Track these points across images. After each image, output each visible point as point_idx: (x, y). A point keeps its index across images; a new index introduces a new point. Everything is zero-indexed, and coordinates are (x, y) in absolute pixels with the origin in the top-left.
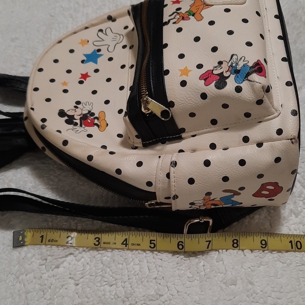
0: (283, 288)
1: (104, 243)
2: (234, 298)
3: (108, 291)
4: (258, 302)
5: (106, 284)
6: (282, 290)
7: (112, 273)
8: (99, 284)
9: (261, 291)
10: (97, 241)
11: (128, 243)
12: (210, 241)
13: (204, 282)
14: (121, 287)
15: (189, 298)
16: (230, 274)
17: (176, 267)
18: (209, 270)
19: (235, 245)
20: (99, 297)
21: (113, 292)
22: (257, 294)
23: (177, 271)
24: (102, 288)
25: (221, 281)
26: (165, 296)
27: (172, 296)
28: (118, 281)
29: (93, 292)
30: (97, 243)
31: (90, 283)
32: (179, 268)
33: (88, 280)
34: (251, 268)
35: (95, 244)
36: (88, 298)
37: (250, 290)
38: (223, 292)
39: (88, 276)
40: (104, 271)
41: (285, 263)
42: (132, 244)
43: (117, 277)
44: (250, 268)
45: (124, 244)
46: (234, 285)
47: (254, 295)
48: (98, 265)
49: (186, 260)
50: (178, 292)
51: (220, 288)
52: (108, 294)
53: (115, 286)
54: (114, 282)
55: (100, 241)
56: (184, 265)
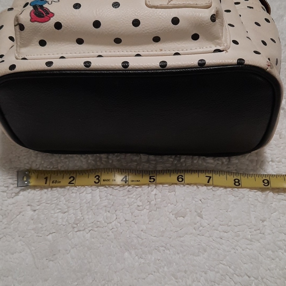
0: (232, 221)
1: (104, 180)
2: (181, 230)
3: (61, 217)
4: (203, 235)
5: (59, 212)
6: (230, 224)
7: (66, 201)
8: (53, 212)
9: (208, 224)
10: (97, 179)
11: (127, 180)
12: (210, 177)
13: (153, 212)
14: (73, 214)
15: (136, 226)
16: (180, 205)
17: (127, 195)
18: (160, 200)
19: (237, 184)
20: (53, 223)
21: (65, 218)
22: (203, 227)
23: (127, 200)
24: (56, 215)
25: (170, 212)
26: (113, 223)
27: (120, 224)
28: (71, 208)
29: (47, 218)
30: (97, 181)
31: (45, 210)
32: (129, 196)
33: (43, 208)
34: (203, 200)
35: (95, 182)
36: (42, 224)
37: (197, 222)
38: (170, 223)
39: (44, 204)
40: (58, 200)
41: (238, 197)
42: (132, 181)
43: (70, 204)
44: (200, 200)
45: (124, 181)
46: (183, 217)
47: (201, 228)
48: (54, 194)
49: (138, 188)
50: (126, 220)
51: (168, 218)
52: (60, 220)
53: (67, 214)
54: (66, 210)
55: (100, 179)
56: (135, 193)
